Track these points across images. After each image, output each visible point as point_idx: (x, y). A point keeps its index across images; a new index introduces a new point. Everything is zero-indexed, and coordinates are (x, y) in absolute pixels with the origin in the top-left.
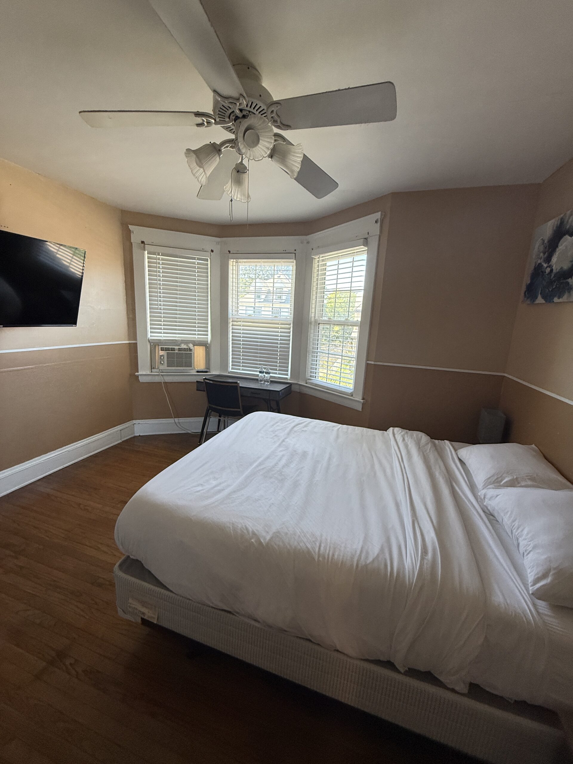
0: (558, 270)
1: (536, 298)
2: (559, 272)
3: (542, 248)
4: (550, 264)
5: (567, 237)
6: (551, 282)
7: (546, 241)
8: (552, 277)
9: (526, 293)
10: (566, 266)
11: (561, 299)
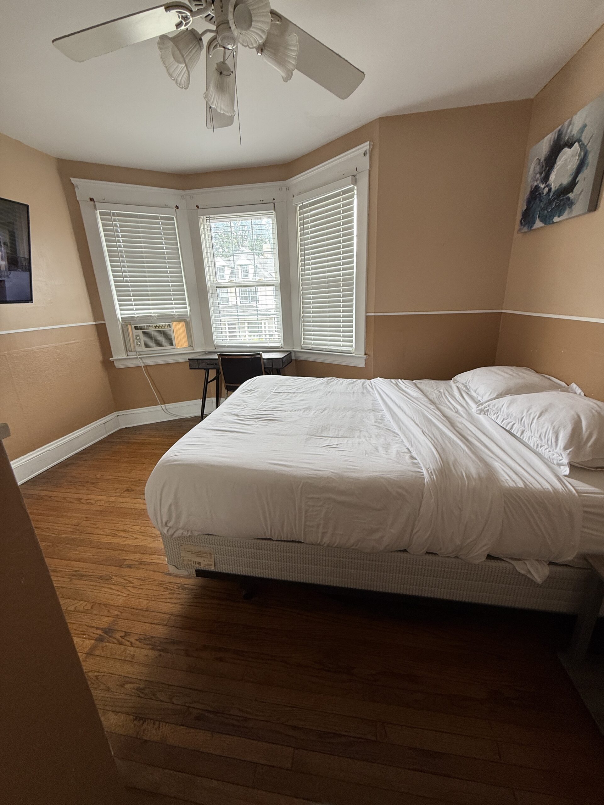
0: (556, 189)
1: (533, 222)
2: (558, 189)
3: (538, 169)
4: (548, 183)
5: (566, 149)
6: (550, 202)
7: (542, 160)
8: (550, 197)
9: (523, 221)
10: (566, 180)
11: (561, 217)
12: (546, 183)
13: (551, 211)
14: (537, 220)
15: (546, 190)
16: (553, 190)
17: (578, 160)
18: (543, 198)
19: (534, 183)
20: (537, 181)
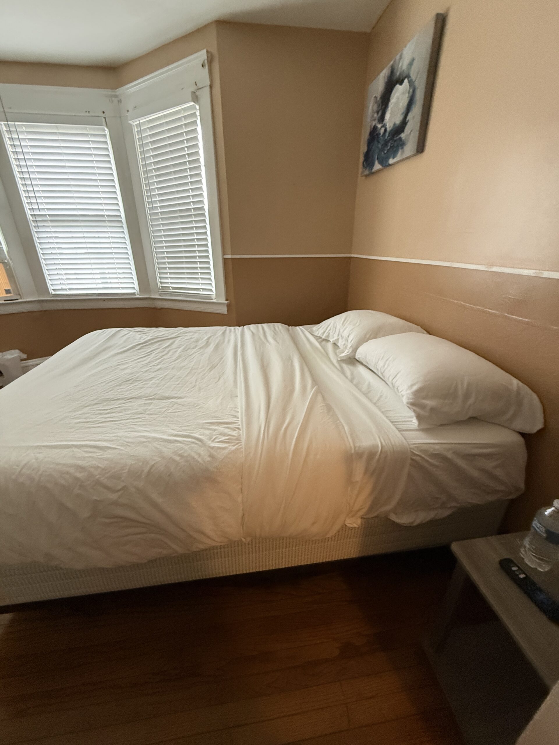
0: (391, 129)
1: (373, 165)
3: (375, 108)
4: (384, 123)
5: (398, 86)
6: (386, 143)
7: (379, 98)
8: (386, 137)
9: (365, 163)
10: (398, 120)
11: (395, 158)
12: (382, 123)
13: (387, 152)
14: (376, 162)
15: (383, 130)
16: (388, 130)
17: (408, 97)
18: (381, 139)
19: (372, 123)
20: (375, 120)
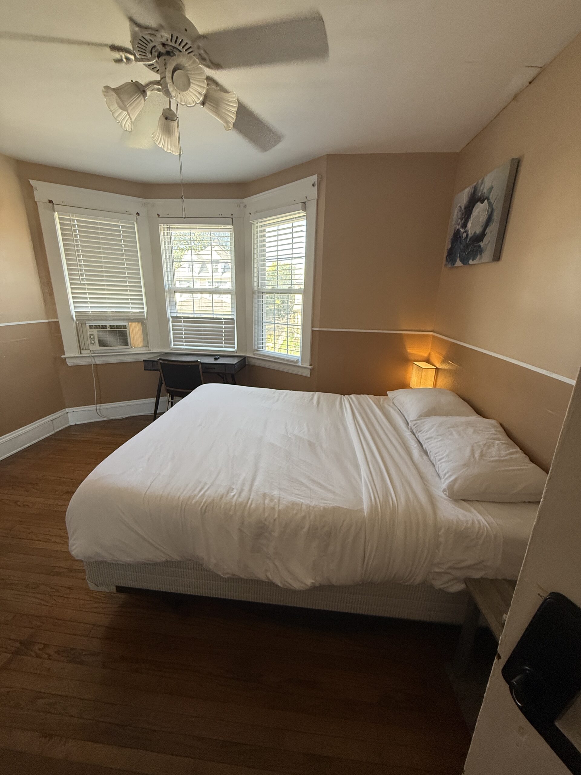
1: (456, 261)
2: (473, 236)
3: (459, 216)
4: (466, 229)
5: (479, 203)
6: (467, 246)
7: (463, 208)
8: (468, 242)
9: (448, 258)
10: (478, 230)
11: (474, 261)
12: (465, 229)
13: (468, 253)
14: (458, 260)
15: (465, 235)
16: (470, 236)
17: (487, 215)
18: (463, 241)
19: (456, 227)
20: (459, 225)
